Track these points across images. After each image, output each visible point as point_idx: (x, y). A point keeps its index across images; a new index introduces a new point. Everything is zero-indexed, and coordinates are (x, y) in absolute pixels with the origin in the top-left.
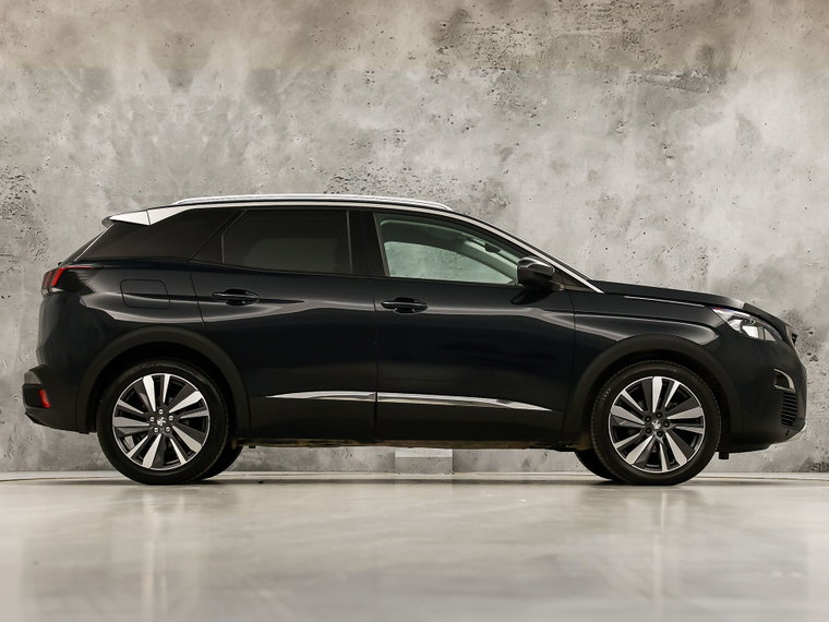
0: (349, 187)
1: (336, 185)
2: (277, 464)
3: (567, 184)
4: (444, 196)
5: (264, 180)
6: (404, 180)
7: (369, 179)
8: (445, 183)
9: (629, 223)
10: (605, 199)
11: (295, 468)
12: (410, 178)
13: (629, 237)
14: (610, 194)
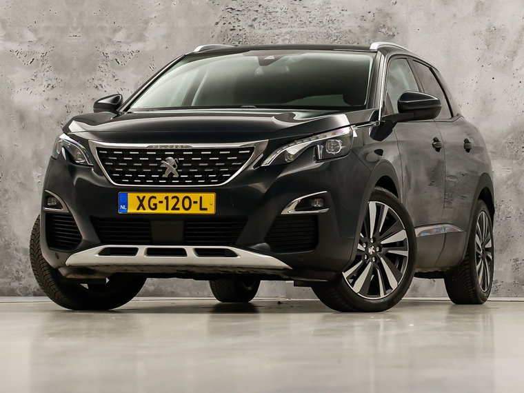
0: (240, 18)
1: (228, 16)
2: (169, 289)
3: (455, 15)
4: (334, 26)
5: (158, 11)
6: (295, 11)
7: (260, 9)
8: (335, 13)
9: (515, 53)
10: (492, 30)
11: (187, 294)
12: (299, 9)
13: (515, 66)
14: (498, 24)
